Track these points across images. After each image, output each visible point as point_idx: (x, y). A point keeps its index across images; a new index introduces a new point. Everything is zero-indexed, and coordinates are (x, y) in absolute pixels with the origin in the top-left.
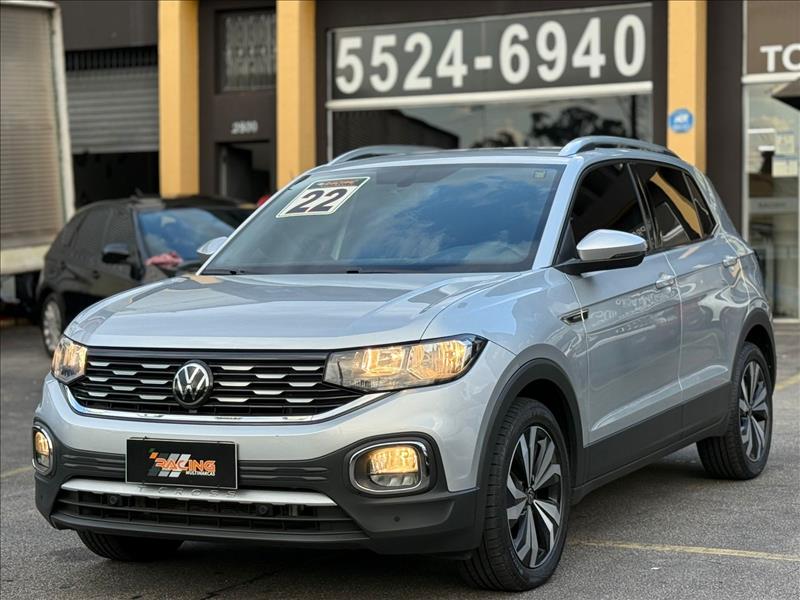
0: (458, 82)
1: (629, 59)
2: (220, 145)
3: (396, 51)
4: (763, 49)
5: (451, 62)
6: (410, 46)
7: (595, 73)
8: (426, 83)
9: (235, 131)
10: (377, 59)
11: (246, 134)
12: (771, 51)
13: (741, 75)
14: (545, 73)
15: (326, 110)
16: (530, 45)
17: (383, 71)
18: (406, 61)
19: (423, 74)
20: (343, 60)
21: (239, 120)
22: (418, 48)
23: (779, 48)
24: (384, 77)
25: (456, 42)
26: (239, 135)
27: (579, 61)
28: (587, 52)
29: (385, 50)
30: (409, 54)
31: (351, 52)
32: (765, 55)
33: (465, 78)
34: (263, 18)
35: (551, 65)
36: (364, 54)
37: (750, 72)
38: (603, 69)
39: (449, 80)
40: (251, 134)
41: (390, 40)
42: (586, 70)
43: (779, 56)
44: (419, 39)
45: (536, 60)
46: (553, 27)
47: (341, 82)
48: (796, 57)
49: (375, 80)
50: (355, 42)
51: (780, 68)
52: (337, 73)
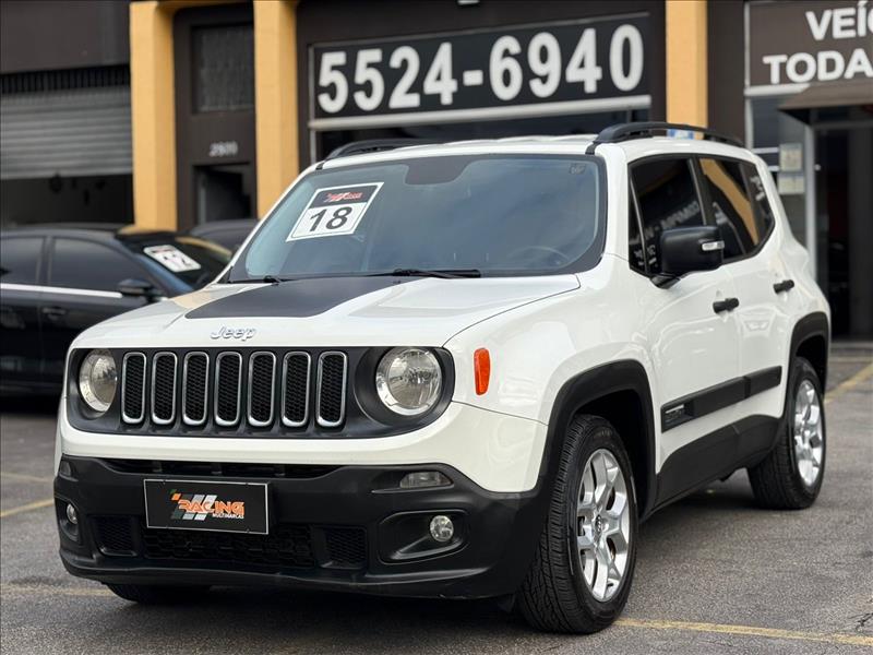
0: (447, 99)
1: (626, 71)
2: (198, 168)
3: (382, 67)
4: (767, 60)
5: (439, 78)
6: (395, 62)
7: (590, 87)
8: (414, 100)
9: (213, 153)
10: (362, 76)
11: (225, 156)
12: (774, 61)
13: (743, 86)
14: (538, 88)
15: (309, 130)
16: (522, 58)
17: (367, 88)
18: (392, 77)
19: (411, 91)
20: (327, 77)
21: (217, 142)
22: (405, 63)
23: (783, 58)
24: (369, 94)
25: (444, 55)
26: (218, 157)
27: (573, 75)
28: (582, 65)
29: (371, 65)
30: (394, 69)
31: (334, 68)
32: (769, 66)
33: (455, 95)
34: (240, 34)
35: (544, 79)
36: (348, 70)
37: (753, 84)
38: (599, 83)
39: (437, 97)
40: (231, 155)
41: (375, 55)
42: (581, 85)
43: (783, 66)
44: (405, 54)
45: (528, 74)
46: (545, 39)
47: (324, 100)
48: (801, 68)
49: (360, 98)
50: (339, 58)
51: (784, 79)
52: (320, 90)
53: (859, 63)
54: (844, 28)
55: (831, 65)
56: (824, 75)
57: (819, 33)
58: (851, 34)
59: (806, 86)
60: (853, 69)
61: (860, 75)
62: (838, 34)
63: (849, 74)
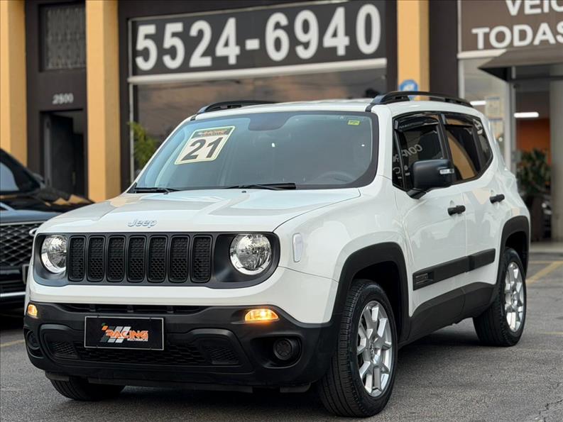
0: (232, 61)
1: (368, 40)
2: (43, 113)
3: (183, 36)
4: (475, 31)
5: (226, 44)
6: (194, 32)
7: (341, 52)
8: (207, 61)
9: (55, 102)
10: (169, 42)
11: (64, 103)
12: (480, 32)
13: (457, 52)
14: (302, 52)
15: (128, 84)
16: (289, 29)
17: (172, 52)
18: (191, 44)
19: (205, 54)
20: (142, 43)
21: (58, 94)
22: (201, 33)
23: (487, 30)
24: (174, 57)
25: (230, 28)
26: (58, 104)
27: (328, 42)
28: (335, 35)
29: (174, 35)
30: (193, 37)
31: (147, 37)
32: (476, 35)
33: (238, 57)
34: (77, 10)
35: (306, 45)
36: (158, 38)
37: (463, 50)
38: (347, 48)
39: (226, 58)
40: (68, 103)
41: (178, 27)
42: (334, 49)
43: (487, 36)
44: (201, 26)
45: (294, 42)
46: (307, 15)
47: (140, 61)
48: (501, 37)
49: (167, 59)
50: (151, 29)
51: (488, 46)
52: (136, 54)
53: (544, 34)
54: (532, 7)
55: (523, 35)
56: (517, 43)
57: (514, 11)
58: (538, 11)
59: (504, 51)
60: (539, 37)
61: (545, 43)
62: (528, 11)
63: (537, 42)
